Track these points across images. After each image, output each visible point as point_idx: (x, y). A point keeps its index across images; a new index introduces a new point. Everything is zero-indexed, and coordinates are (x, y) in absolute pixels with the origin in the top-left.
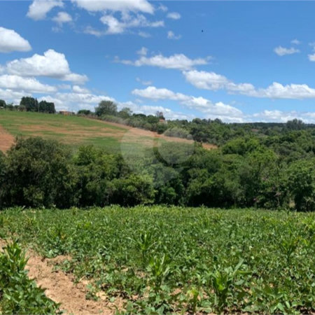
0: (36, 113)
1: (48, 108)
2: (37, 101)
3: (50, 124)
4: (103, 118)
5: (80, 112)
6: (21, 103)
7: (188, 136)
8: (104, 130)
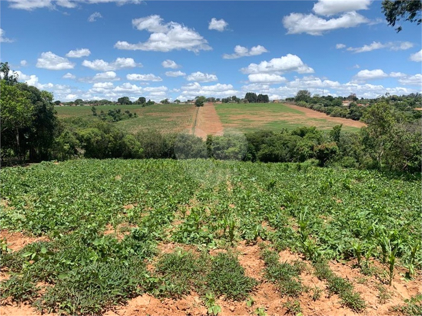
0: (255, 103)
1: (264, 99)
2: (256, 95)
3: (250, 113)
4: (298, 104)
5: (286, 99)
6: (246, 97)
7: (347, 116)
8: (286, 115)
